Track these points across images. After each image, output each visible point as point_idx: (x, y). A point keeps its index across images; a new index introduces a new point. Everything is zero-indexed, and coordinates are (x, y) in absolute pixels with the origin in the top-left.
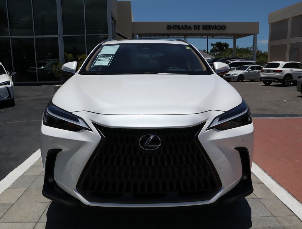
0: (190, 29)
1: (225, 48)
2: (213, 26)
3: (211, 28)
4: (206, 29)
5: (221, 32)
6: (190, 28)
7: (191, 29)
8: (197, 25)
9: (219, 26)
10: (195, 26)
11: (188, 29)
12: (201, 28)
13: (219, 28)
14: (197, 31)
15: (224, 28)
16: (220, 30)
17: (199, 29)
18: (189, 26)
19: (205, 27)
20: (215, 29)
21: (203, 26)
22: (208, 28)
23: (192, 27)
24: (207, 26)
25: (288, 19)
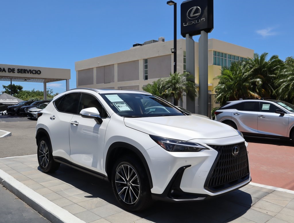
0: (4, 72)
1: (18, 90)
2: (28, 70)
3: (26, 72)
4: (21, 73)
5: (36, 76)
6: (4, 70)
7: (6, 72)
8: (12, 69)
9: (34, 70)
10: (9, 69)
11: (2, 72)
12: (16, 71)
13: (34, 72)
14: (11, 74)
15: (39, 72)
16: (35, 74)
17: (13, 72)
18: (2, 69)
19: (20, 70)
20: (31, 73)
21: (18, 70)
22: (23, 72)
23: (7, 70)
24: (23, 69)
25: (93, 68)
